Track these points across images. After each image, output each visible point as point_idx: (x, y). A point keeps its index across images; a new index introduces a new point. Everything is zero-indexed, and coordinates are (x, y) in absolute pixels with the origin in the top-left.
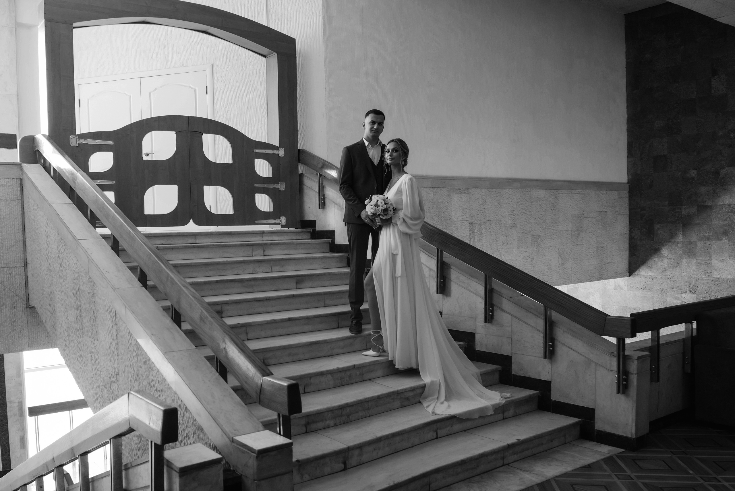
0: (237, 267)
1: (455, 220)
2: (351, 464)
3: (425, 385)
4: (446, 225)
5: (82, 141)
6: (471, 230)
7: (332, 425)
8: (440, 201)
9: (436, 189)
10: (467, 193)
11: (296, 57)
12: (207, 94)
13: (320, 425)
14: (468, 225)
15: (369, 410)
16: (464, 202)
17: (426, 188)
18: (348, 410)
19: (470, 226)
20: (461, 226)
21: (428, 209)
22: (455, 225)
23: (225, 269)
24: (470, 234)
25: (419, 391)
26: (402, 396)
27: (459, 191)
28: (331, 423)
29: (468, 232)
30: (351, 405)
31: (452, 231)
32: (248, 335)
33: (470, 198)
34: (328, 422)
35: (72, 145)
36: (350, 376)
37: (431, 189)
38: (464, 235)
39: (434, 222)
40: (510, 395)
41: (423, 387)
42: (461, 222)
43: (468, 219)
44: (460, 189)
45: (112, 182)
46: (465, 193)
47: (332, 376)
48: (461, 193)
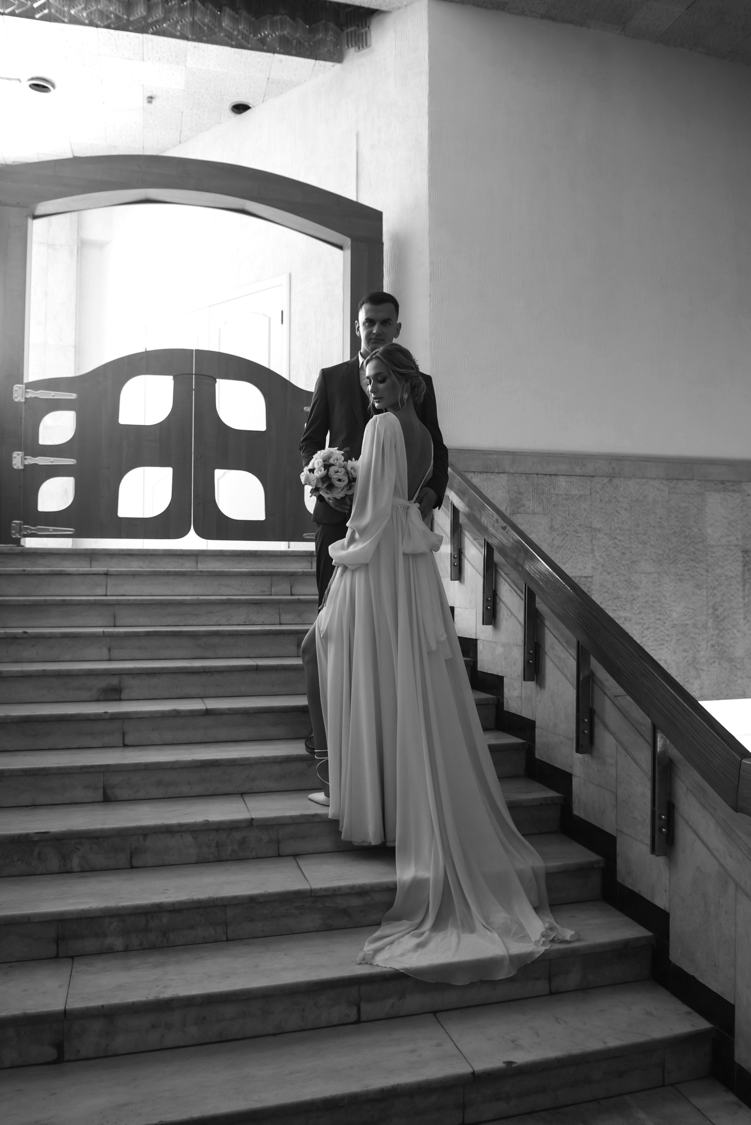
0: (217, 612)
1: (714, 543)
2: (78, 1051)
3: (396, 885)
4: (694, 553)
5: (32, 394)
6: (745, 565)
7: (120, 949)
8: (683, 505)
9: (675, 482)
10: (739, 492)
11: (382, 244)
12: (282, 323)
13: (90, 944)
14: (740, 554)
15: (227, 926)
16: (732, 509)
17: (653, 479)
18: (165, 919)
19: (744, 557)
20: (726, 555)
21: (659, 520)
22: (714, 553)
23: (195, 615)
24: (743, 572)
25: (378, 898)
26: (328, 904)
27: (721, 486)
28: (118, 943)
29: (740, 568)
30: (171, 909)
31: (707, 565)
32: (126, 737)
33: (743, 501)
34: (109, 941)
35: (16, 400)
36: (243, 842)
37: (665, 482)
38: (733, 575)
39: (671, 547)
40: (572, 936)
41: (391, 889)
42: (725, 547)
43: (740, 543)
44: (723, 482)
45: (70, 462)
46: (734, 491)
47: (194, 838)
48: (725, 490)
